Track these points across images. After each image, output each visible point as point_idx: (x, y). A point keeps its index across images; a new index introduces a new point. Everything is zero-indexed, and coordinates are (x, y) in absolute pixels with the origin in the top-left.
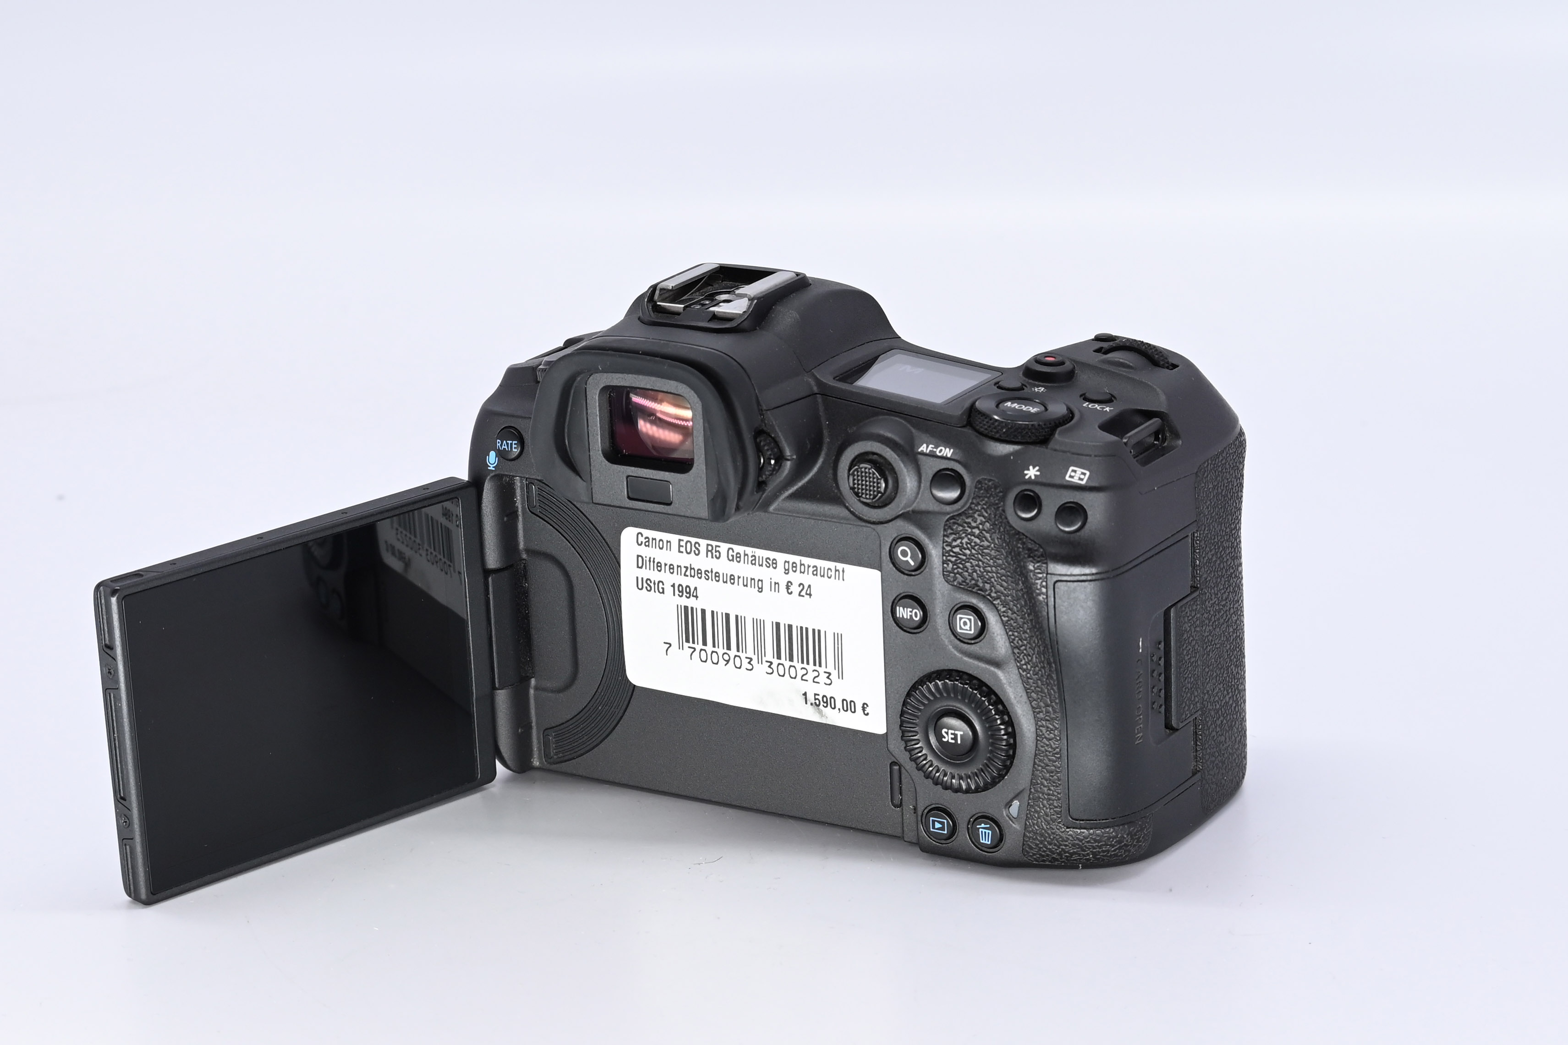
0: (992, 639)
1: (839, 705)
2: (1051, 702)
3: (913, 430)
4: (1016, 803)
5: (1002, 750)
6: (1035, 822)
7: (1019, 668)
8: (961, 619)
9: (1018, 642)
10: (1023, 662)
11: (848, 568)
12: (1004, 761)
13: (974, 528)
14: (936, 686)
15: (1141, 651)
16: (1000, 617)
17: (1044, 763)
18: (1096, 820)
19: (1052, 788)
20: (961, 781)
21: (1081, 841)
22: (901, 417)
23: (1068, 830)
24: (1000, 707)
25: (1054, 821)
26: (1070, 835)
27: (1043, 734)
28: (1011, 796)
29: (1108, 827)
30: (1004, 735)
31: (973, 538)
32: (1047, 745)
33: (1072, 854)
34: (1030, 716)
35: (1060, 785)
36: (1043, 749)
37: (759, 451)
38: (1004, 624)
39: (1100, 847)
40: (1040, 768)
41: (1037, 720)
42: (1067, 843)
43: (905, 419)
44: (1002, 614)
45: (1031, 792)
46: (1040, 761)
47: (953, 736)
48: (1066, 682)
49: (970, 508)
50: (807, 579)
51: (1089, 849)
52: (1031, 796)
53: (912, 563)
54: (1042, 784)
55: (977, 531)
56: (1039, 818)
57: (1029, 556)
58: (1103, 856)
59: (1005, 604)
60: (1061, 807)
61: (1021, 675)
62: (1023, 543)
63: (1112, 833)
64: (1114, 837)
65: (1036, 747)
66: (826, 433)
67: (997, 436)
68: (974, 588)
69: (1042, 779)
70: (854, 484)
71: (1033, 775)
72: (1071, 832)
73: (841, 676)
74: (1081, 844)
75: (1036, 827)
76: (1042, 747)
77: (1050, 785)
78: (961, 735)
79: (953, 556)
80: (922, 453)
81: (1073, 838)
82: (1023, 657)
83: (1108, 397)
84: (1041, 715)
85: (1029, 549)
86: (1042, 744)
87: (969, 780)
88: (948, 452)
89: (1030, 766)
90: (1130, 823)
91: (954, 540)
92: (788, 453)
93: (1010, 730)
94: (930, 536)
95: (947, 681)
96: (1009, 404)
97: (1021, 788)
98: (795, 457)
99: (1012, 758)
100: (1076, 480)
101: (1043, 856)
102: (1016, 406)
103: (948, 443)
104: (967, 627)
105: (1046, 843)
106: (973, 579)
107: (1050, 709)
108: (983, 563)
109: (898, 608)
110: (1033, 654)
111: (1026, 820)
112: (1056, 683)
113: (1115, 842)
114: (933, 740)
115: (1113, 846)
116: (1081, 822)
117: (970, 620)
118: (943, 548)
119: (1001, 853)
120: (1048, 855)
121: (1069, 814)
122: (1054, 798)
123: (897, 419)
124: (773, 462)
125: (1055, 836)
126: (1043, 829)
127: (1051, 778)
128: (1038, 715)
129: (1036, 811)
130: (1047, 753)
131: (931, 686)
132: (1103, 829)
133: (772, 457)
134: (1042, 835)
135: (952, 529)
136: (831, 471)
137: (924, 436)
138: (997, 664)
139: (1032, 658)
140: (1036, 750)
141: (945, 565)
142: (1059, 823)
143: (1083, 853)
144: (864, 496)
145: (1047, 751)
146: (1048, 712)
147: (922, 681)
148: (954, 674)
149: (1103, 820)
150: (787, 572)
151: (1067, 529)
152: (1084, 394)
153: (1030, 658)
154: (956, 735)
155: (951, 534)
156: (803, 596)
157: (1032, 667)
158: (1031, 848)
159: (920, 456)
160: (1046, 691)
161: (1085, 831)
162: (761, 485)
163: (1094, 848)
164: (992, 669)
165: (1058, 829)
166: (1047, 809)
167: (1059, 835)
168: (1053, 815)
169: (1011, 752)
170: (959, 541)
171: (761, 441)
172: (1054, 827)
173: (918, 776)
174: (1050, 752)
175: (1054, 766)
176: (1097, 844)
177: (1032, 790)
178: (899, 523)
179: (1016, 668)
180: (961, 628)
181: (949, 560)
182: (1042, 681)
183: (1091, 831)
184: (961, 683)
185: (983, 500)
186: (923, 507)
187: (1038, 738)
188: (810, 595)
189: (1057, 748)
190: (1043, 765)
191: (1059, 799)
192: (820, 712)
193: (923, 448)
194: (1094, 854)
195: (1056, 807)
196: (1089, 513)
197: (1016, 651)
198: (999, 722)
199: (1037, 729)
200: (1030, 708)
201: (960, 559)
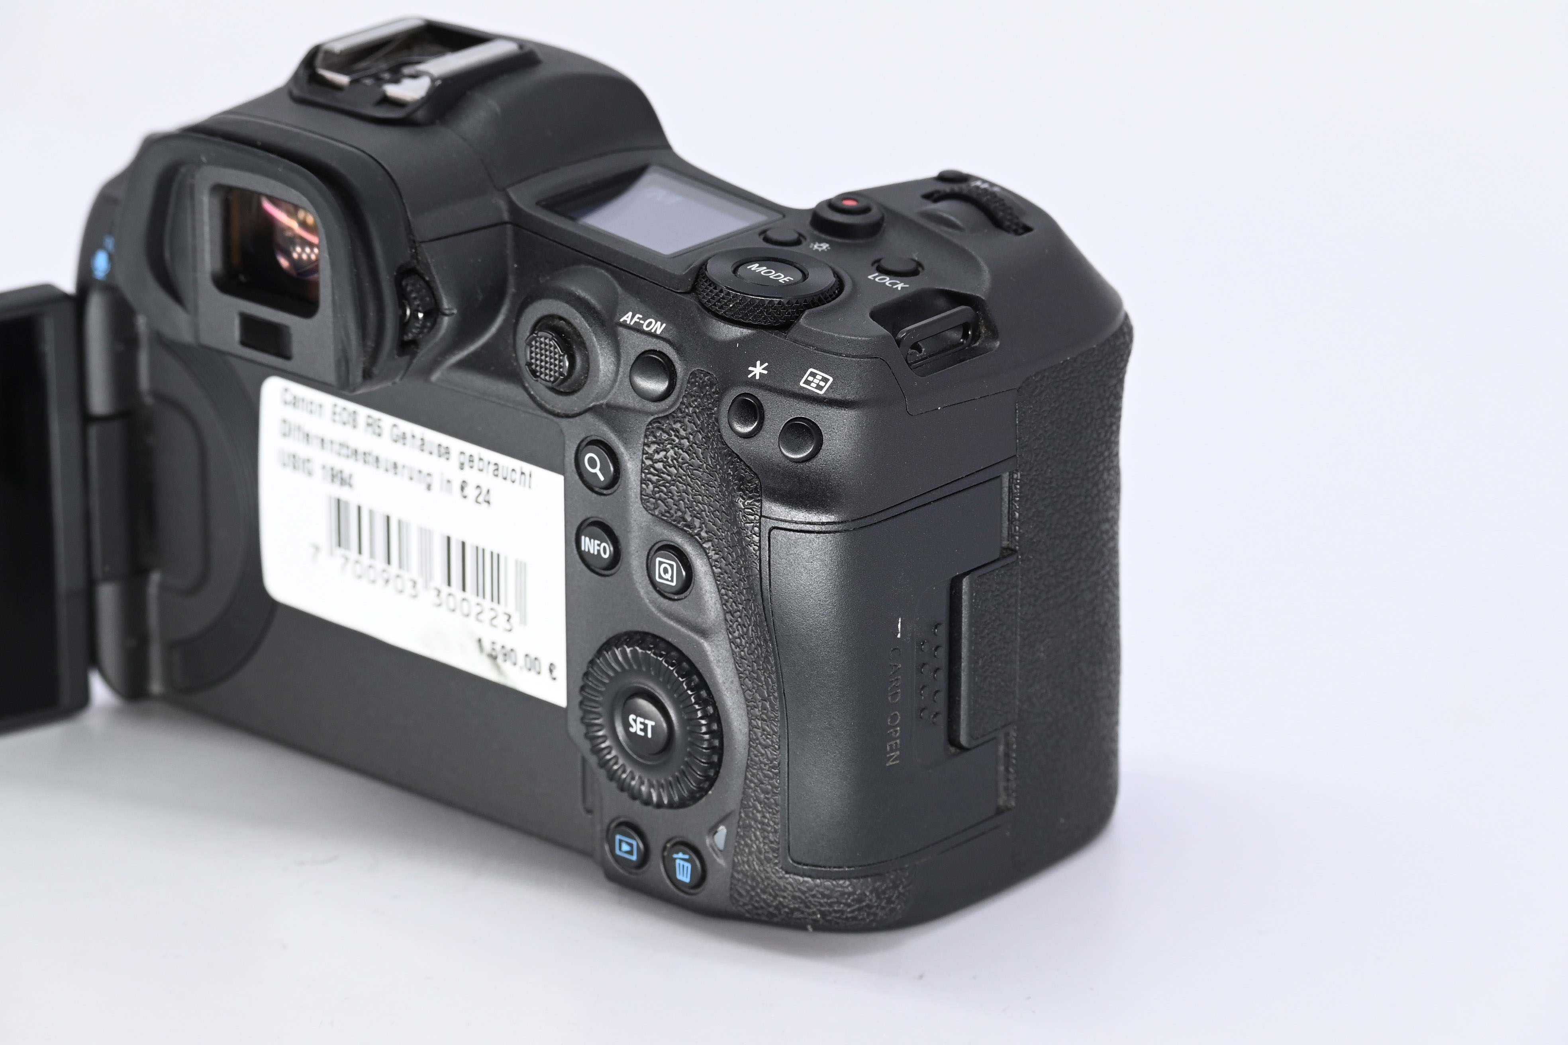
0: (700, 598)
1: (521, 660)
2: (769, 696)
3: (619, 290)
4: (722, 830)
5: (703, 754)
6: (745, 859)
7: (731, 642)
8: (661, 563)
9: (731, 606)
10: (736, 634)
11: (538, 472)
12: (705, 770)
13: (683, 438)
14: (624, 653)
15: (899, 636)
16: (711, 566)
17: (757, 779)
18: (824, 867)
19: (767, 815)
20: (652, 790)
21: (804, 893)
22: (607, 270)
23: (787, 876)
24: (704, 693)
25: (769, 860)
26: (790, 884)
27: (758, 739)
28: (717, 818)
29: (842, 878)
30: (705, 733)
31: (680, 451)
32: (762, 755)
33: (793, 910)
34: (743, 712)
35: (777, 812)
36: (757, 759)
37: (402, 298)
38: (716, 577)
39: (830, 905)
40: (752, 785)
41: (751, 718)
42: (785, 894)
43: (613, 274)
44: (713, 564)
45: (741, 817)
46: (753, 775)
47: (642, 727)
48: (785, 669)
49: (679, 409)
50: (487, 480)
51: (815, 906)
52: (741, 823)
53: (602, 478)
54: (755, 808)
55: (685, 442)
56: (750, 853)
57: (739, 489)
58: (836, 918)
59: (718, 550)
60: (778, 843)
61: (733, 653)
62: (735, 469)
63: (847, 887)
64: (850, 894)
65: (749, 755)
66: (511, 280)
67: (722, 312)
68: (679, 523)
69: (754, 800)
70: (532, 358)
71: (744, 793)
72: (791, 878)
73: (523, 620)
74: (803, 897)
75: (746, 867)
76: (756, 756)
77: (764, 810)
78: (652, 726)
79: (654, 475)
80: (625, 325)
81: (793, 888)
82: (737, 627)
83: (911, 266)
84: (757, 711)
85: (741, 479)
86: (756, 752)
87: (661, 790)
88: (658, 327)
89: (740, 781)
90: (877, 875)
91: (657, 452)
92: (446, 305)
93: (715, 727)
94: (626, 443)
95: (638, 648)
96: (754, 267)
97: (728, 810)
98: (455, 311)
99: (717, 766)
100: (812, 388)
101: (756, 908)
102: (763, 270)
103: (660, 316)
104: (668, 576)
105: (759, 891)
106: (679, 510)
107: (768, 705)
108: (693, 489)
109: (583, 537)
110: (749, 625)
111: (734, 855)
112: (774, 669)
113: (853, 900)
114: (620, 730)
115: (849, 905)
116: (805, 867)
117: (671, 566)
118: (643, 462)
119: (702, 896)
120: (762, 908)
121: (789, 854)
122: (770, 829)
123: (603, 271)
124: (421, 315)
125: (770, 882)
126: (755, 870)
127: (766, 800)
128: (752, 711)
129: (746, 845)
130: (762, 766)
131: (628, 650)
132: (834, 880)
133: (420, 308)
134: (753, 879)
135: (655, 437)
136: (511, 336)
137: (632, 301)
138: (704, 633)
139: (748, 630)
140: (748, 759)
141: (644, 486)
142: (776, 864)
143: (807, 910)
144: (542, 376)
145: (761, 762)
146: (764, 708)
147: (608, 645)
148: (649, 639)
149: (835, 867)
150: (462, 467)
151: (798, 456)
152: (878, 261)
153: (745, 629)
154: (646, 725)
155: (654, 443)
156: (479, 503)
157: (747, 643)
158: (741, 895)
159: (620, 329)
160: (763, 679)
161: (809, 880)
162: (406, 347)
163: (821, 905)
164: (696, 637)
165: (774, 873)
166: (760, 843)
167: (775, 881)
168: (768, 852)
169: (715, 759)
170: (663, 454)
171: (407, 285)
172: (769, 870)
173: (602, 774)
174: (765, 764)
175: (770, 784)
176: (825, 900)
177: (743, 815)
178: (589, 418)
179: (728, 642)
180: (660, 577)
181: (650, 480)
182: (758, 665)
183: (818, 881)
184: (654, 654)
185: (696, 400)
186: (621, 401)
187: (751, 743)
188: (488, 502)
189: (775, 759)
190: (756, 781)
191: (776, 831)
192: (498, 668)
193: (627, 318)
194: (823, 914)
195: (772, 842)
196: (826, 437)
197: (729, 617)
198: (699, 714)
199: (750, 730)
200: (743, 701)
201: (664, 479)
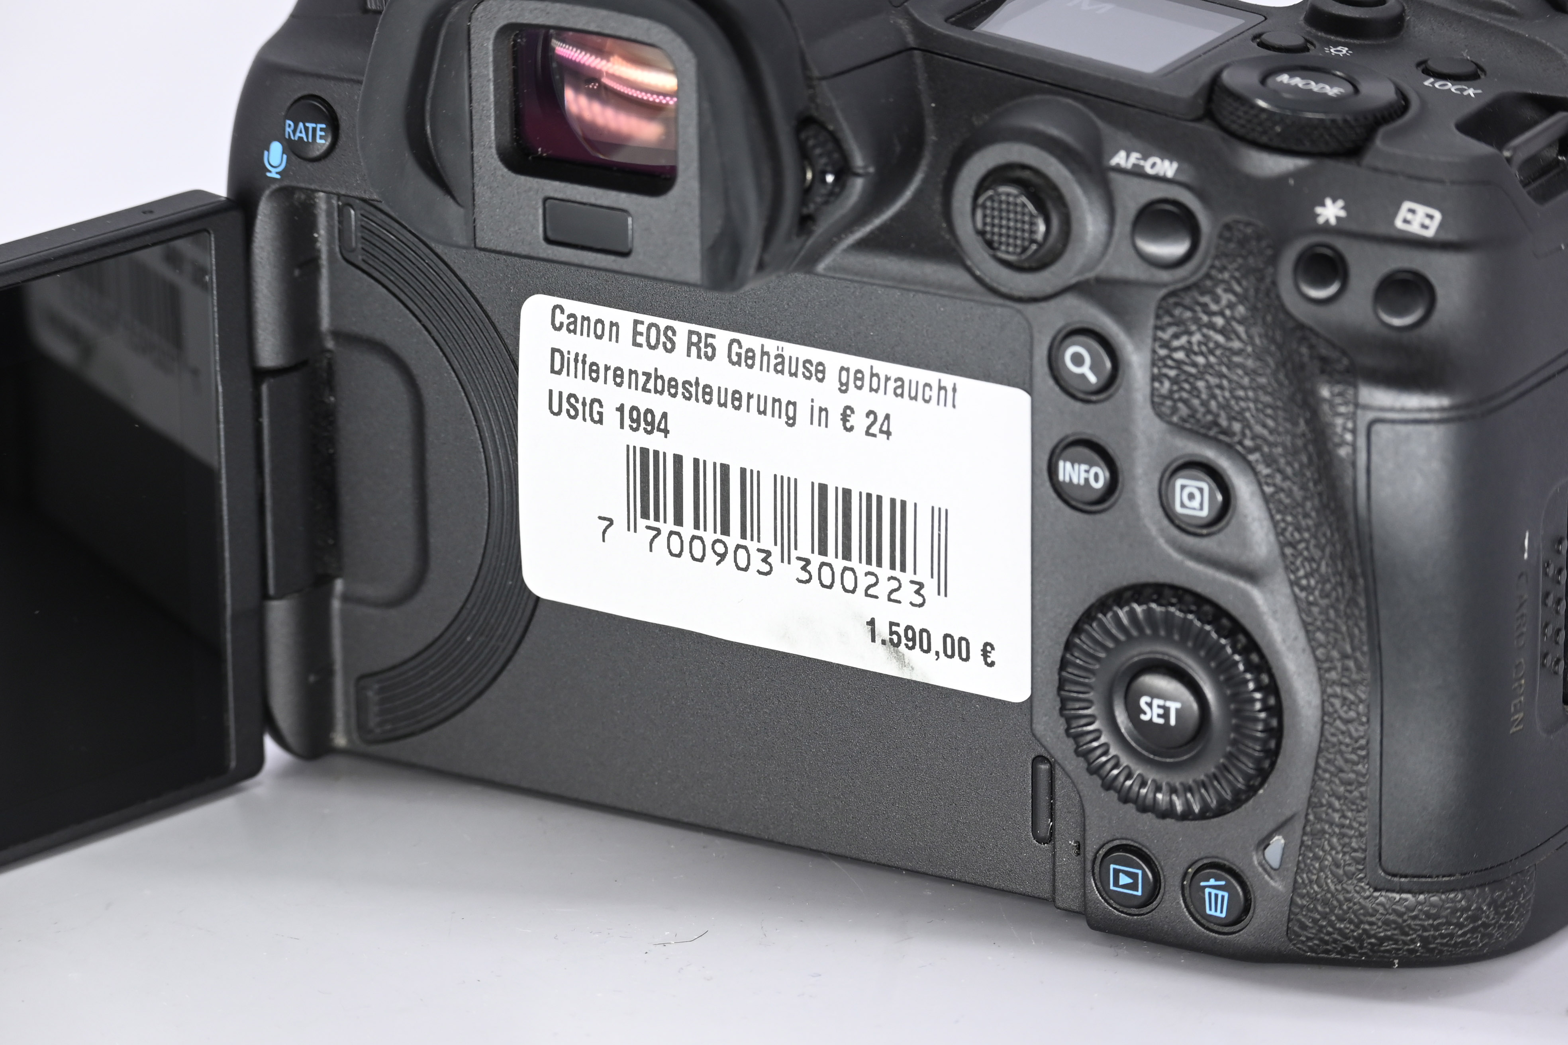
0: (1243, 528)
1: (937, 644)
2: (1354, 649)
3: (1100, 124)
4: (1278, 841)
5: (1256, 739)
6: (1314, 877)
7: (1292, 584)
8: (1183, 487)
9: (1292, 535)
10: (1301, 573)
11: (963, 383)
12: (1258, 761)
13: (1214, 314)
14: (1132, 614)
15: (1526, 556)
16: (1260, 484)
17: (1335, 766)
18: (1430, 877)
19: (1349, 814)
20: (1174, 797)
21: (1400, 915)
22: (1075, 99)
23: (1376, 894)
24: (1255, 658)
25: (1350, 876)
26: (1382, 904)
27: (1336, 711)
28: (1270, 826)
29: (1452, 890)
30: (1260, 711)
31: (1211, 333)
32: (1343, 733)
33: (1381, 940)
34: (1312, 676)
35: (1364, 808)
36: (1334, 740)
37: (805, 156)
38: (1267, 499)
39: (1437, 928)
40: (1327, 776)
41: (1323, 682)
42: (1373, 919)
43: (1084, 102)
44: (1263, 480)
45: (1307, 821)
46: (1328, 761)
47: (1161, 711)
48: (1383, 613)
49: (1208, 276)
50: (883, 403)
51: (1416, 931)
52: (1308, 829)
53: (1092, 379)
54: (1330, 805)
55: (1219, 321)
56: (1321, 869)
57: (1323, 371)
58: (1442, 944)
59: (1270, 461)
60: (1365, 851)
61: (1296, 598)
62: (1311, 347)
63: (1460, 901)
64: (1467, 909)
65: (1322, 734)
66: (930, 124)
67: (1264, 139)
68: (1210, 429)
69: (1330, 796)
70: (985, 224)
71: (1313, 787)
72: (1382, 897)
73: (943, 589)
74: (1400, 920)
75: (1316, 887)
76: (1333, 735)
77: (1344, 807)
78: (1177, 711)
79: (1171, 368)
80: (1118, 169)
81: (1386, 909)
82: (1302, 563)
83: (1469, 69)
84: (1333, 675)
85: (1324, 360)
86: (1333, 730)
87: (1189, 795)
88: (1167, 168)
89: (1308, 772)
90: (1496, 883)
91: (1176, 336)
92: (859, 161)
93: (1272, 701)
94: (1129, 327)
95: (1153, 605)
96: (1284, 78)
97: (1288, 813)
98: (871, 170)
99: (1273, 754)
100: (1415, 228)
101: (1326, 943)
102: (1298, 82)
103: (1167, 152)
104: (1196, 503)
105: (1333, 918)
106: (1209, 411)
107: (1351, 664)
108: (1230, 381)
109: (1061, 464)
110: (1321, 558)
111: (1296, 873)
112: (1364, 614)
113: (1466, 919)
114: (1121, 718)
115: (1460, 926)
116: (1403, 880)
117: (1201, 490)
118: (1154, 352)
119: (1245, 936)
120: (1335, 941)
121: (1381, 864)
122: (1353, 832)
123: (1070, 101)
124: (830, 178)
125: (1351, 905)
126: (1329, 891)
127: (1347, 794)
128: (1327, 675)
129: (1316, 858)
130: (1343, 748)
131: (1122, 614)
132: (1443, 893)
133: (829, 168)
134: (1326, 903)
135: (1172, 315)
136: (938, 199)
137: (1121, 136)
138: (1252, 576)
139: (1319, 565)
140: (1320, 742)
141: (1157, 385)
142: (1360, 880)
143: (1403, 938)
144: (1003, 248)
145: (1341, 743)
146: (1346, 669)
147: (1104, 604)
148: (1167, 592)
149: (1444, 876)
150: (843, 388)
151: (1397, 322)
152: (1424, 62)
153: (1314, 566)
154: (1167, 710)
155: (1170, 324)
156: (874, 435)
157: (1317, 583)
158: (1304, 927)
159: (1113, 175)
160: (1344, 629)
161: (1409, 896)
162: (805, 222)
163: (1424, 929)
164: (1242, 584)
165: (1358, 892)
166: (1337, 853)
167: (1360, 903)
168: (1349, 865)
169: (1272, 744)
170: (1183, 340)
171: (807, 139)
172: (1350, 888)
173: (1090, 785)
174: (1347, 745)
175: (1353, 771)
176: (1431, 922)
177: (1311, 817)
178: (1071, 301)
179: (1287, 584)
180: (1183, 505)
181: (1166, 376)
182: (1337, 611)
183: (1422, 897)
184: (1181, 610)
185: (1234, 261)
186: (1117, 271)
187: (1326, 718)
188: (888, 433)
189: (1362, 737)
190: (1332, 769)
191: (1361, 835)
192: (900, 659)
193: (1120, 159)
194: (1425, 941)
195: (1355, 851)
196: (1440, 292)
197: (1288, 551)
198: (1251, 686)
199: (1323, 702)
200: (1311, 661)
201: (1185, 372)
